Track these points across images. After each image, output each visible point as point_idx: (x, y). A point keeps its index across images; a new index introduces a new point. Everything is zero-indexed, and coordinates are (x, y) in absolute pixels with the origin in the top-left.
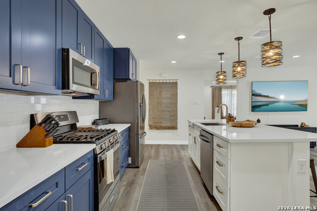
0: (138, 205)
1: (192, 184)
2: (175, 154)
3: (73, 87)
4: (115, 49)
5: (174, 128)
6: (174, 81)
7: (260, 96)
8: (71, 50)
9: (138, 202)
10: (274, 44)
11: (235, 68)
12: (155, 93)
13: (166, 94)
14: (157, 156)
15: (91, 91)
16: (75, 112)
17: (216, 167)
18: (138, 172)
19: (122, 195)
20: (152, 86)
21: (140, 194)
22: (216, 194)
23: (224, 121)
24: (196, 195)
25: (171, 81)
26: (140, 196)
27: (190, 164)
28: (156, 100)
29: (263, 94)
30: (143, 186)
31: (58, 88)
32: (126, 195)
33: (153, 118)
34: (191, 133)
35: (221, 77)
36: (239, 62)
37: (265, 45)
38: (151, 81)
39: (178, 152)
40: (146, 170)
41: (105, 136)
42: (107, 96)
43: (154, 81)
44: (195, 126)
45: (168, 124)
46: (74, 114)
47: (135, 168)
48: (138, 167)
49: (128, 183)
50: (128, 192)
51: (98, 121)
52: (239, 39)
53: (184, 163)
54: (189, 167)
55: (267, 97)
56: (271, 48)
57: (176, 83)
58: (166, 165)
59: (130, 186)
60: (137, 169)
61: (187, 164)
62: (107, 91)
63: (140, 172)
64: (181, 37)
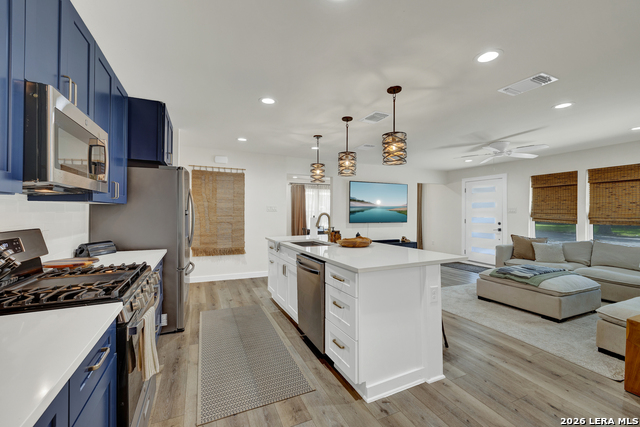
0: (199, 403)
1: (287, 343)
2: (246, 296)
3: (55, 176)
4: (131, 100)
5: (239, 251)
6: (239, 172)
7: (356, 200)
8: (51, 90)
9: (199, 399)
10: (397, 135)
11: (341, 162)
12: (203, 190)
13: (224, 192)
14: (214, 304)
15: (86, 183)
16: (37, 232)
17: (330, 311)
18: (183, 339)
19: (160, 392)
20: (198, 178)
21: (200, 382)
22: (331, 351)
23: (324, 238)
24: (298, 359)
25: (234, 171)
26: (200, 386)
27: (274, 309)
28: (206, 204)
29: (358, 198)
30: (200, 365)
31: (13, 177)
32: (170, 390)
33: (201, 236)
34: (273, 258)
35: (318, 172)
36: (347, 153)
37: (388, 134)
38: (196, 168)
39: (249, 291)
40: (198, 332)
41: (134, 280)
42: (117, 195)
43: (203, 169)
44: (282, 248)
45: (228, 245)
46: (36, 235)
47: (175, 332)
48: (181, 330)
49: (167, 366)
50: (172, 384)
51: (90, 248)
52: (347, 119)
53: (264, 308)
54: (273, 314)
56: (394, 140)
57: (243, 175)
58: (234, 316)
59: (174, 371)
60: (180, 334)
61: (268, 311)
62: (117, 185)
63: (189, 339)
64: (268, 101)
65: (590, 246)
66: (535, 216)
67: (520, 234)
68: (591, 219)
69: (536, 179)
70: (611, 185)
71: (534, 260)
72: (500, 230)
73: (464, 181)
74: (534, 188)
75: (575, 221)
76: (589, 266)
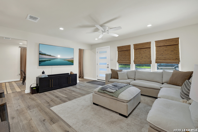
7: (45, 55)
29: (47, 54)
55: (50, 55)
65: (135, 72)
66: (118, 61)
67: (114, 68)
68: (135, 62)
69: (119, 48)
70: (139, 50)
71: (118, 79)
72: (108, 67)
73: (97, 49)
74: (118, 51)
75: (130, 63)
76: (135, 80)
